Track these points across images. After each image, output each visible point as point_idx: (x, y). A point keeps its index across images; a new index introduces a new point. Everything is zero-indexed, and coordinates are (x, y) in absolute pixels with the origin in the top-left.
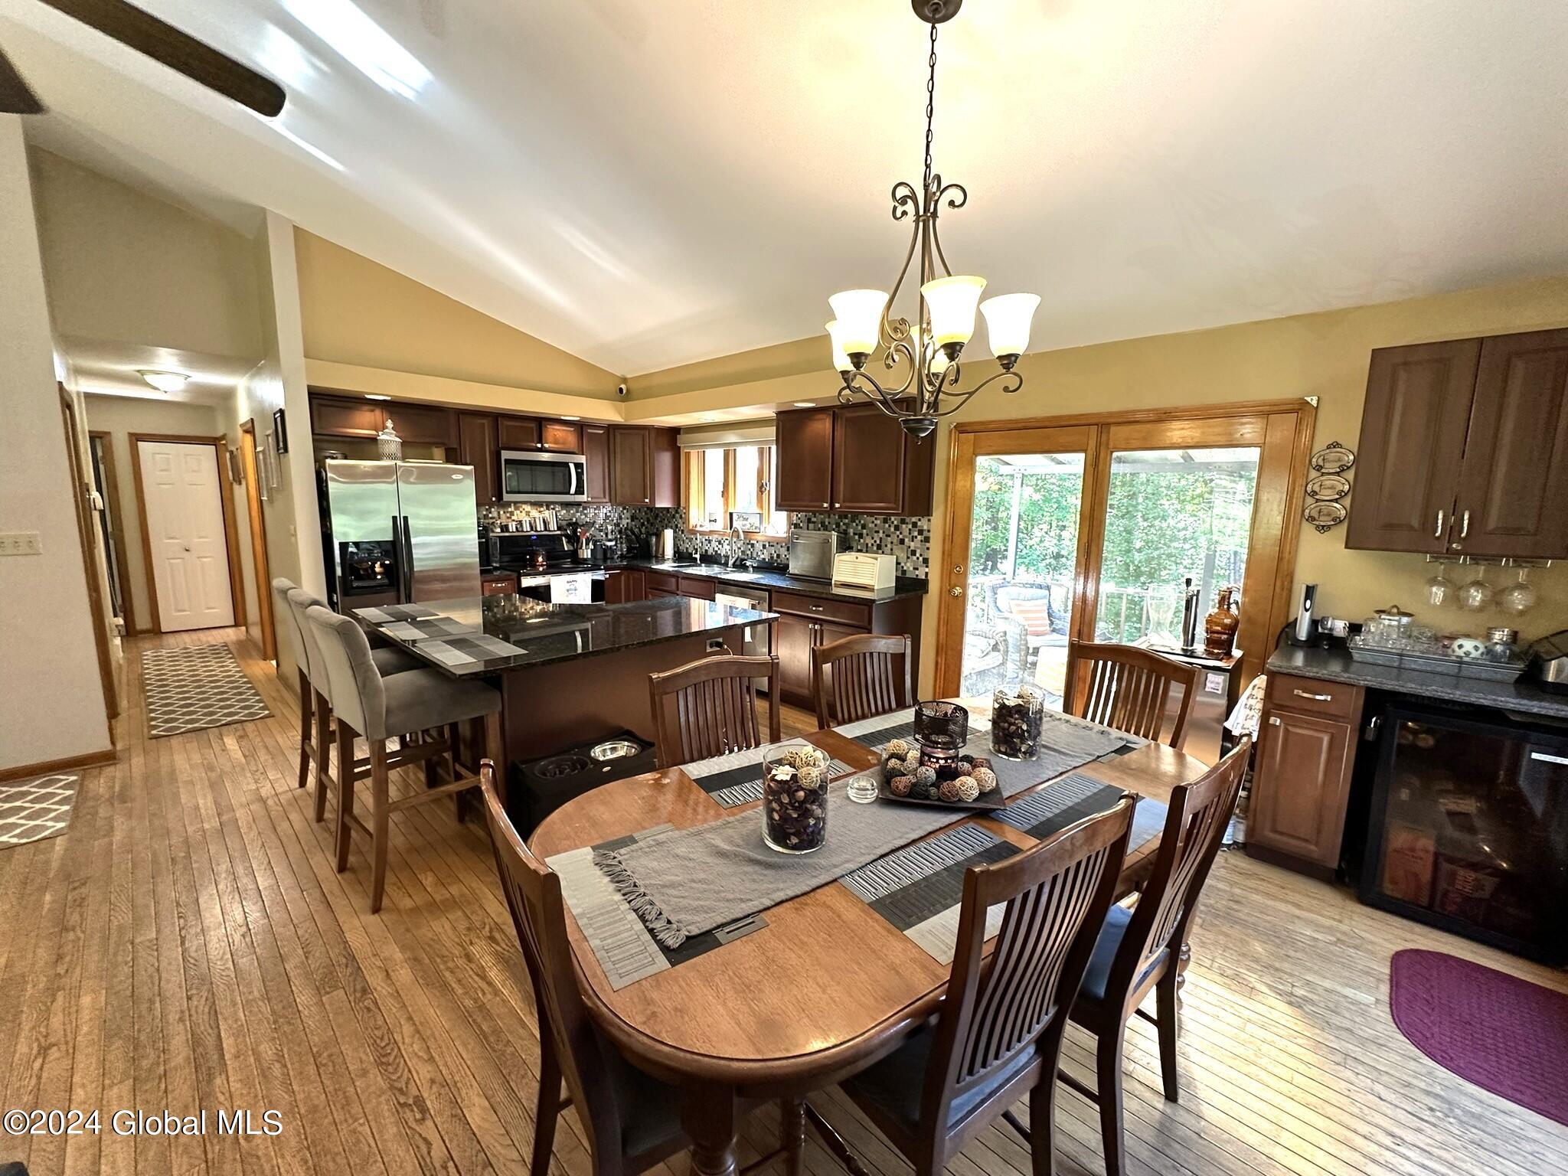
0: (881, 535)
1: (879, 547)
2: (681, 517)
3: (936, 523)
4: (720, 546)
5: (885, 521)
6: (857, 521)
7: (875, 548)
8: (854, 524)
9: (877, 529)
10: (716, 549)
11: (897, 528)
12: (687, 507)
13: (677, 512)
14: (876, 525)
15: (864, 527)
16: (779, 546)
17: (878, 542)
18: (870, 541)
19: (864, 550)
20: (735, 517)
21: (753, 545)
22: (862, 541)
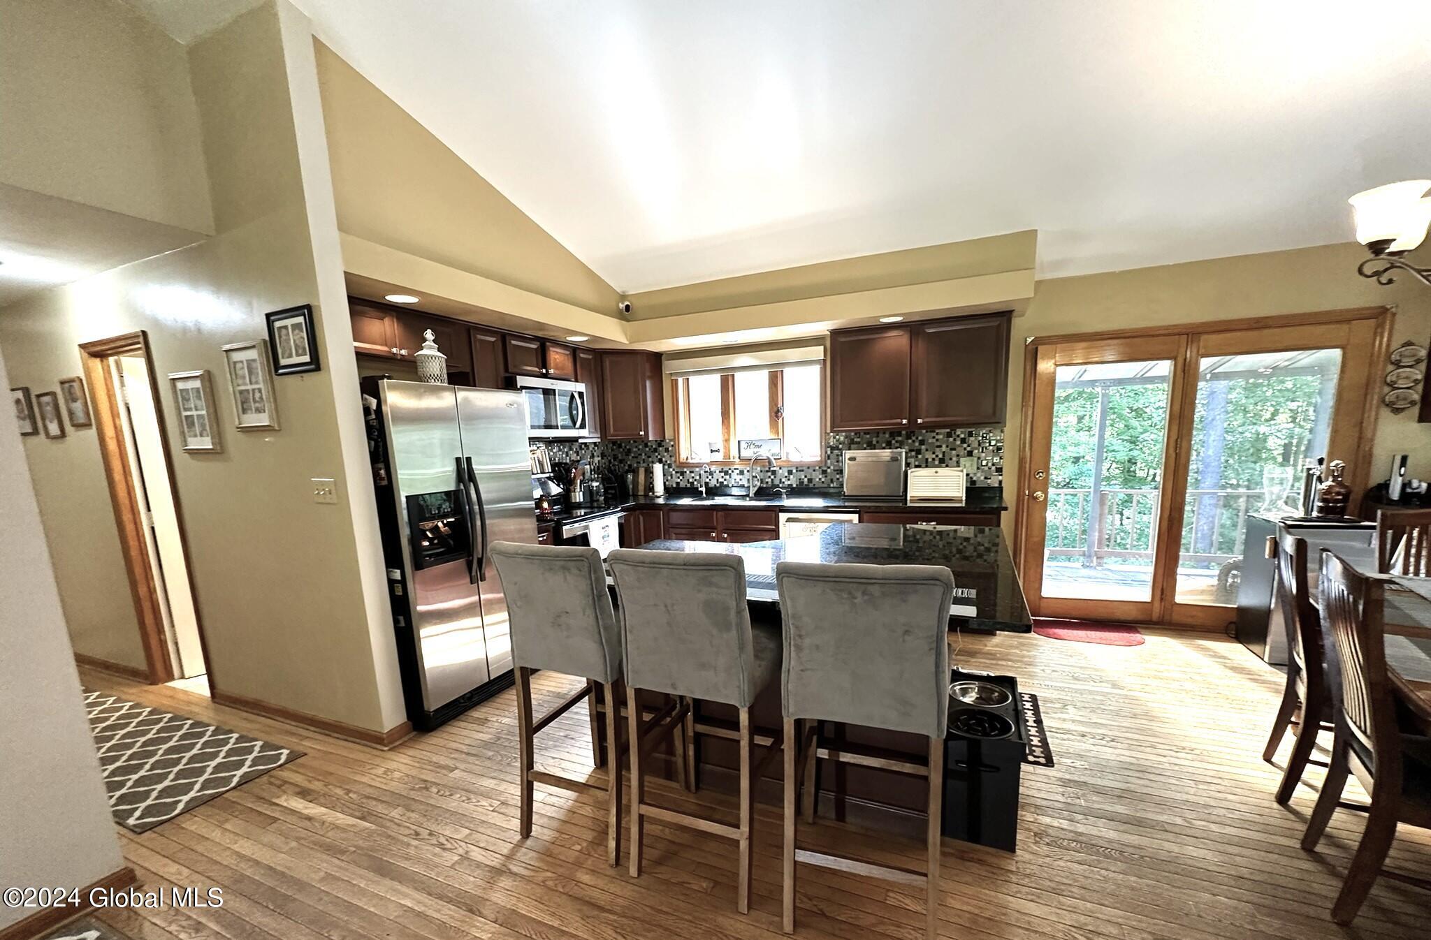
0: (944, 448)
1: (942, 461)
2: (667, 450)
3: (1010, 434)
4: (727, 477)
5: (949, 435)
6: (914, 438)
7: (937, 462)
8: (910, 441)
9: (938, 444)
10: (721, 480)
11: (963, 441)
12: (676, 438)
13: (660, 445)
14: (937, 440)
15: (922, 443)
16: (811, 470)
17: (941, 456)
18: (930, 456)
19: (924, 465)
20: (743, 445)
21: (774, 473)
22: (920, 456)
